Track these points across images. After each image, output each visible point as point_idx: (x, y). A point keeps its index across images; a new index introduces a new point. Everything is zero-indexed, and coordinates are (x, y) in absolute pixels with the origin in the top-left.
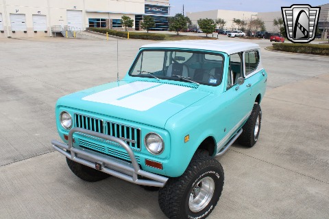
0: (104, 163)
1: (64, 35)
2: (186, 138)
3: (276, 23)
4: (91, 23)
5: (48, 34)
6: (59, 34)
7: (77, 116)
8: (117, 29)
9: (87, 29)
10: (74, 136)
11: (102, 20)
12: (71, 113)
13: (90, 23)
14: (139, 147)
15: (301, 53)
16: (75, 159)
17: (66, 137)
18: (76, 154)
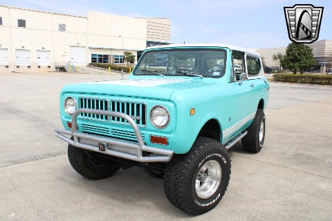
0: (108, 144)
1: (67, 70)
2: (192, 111)
3: (275, 58)
4: (94, 60)
5: (51, 69)
6: (62, 69)
7: (82, 99)
8: (119, 65)
9: (90, 65)
10: (78, 121)
11: (104, 56)
12: (76, 97)
13: (92, 58)
14: (144, 123)
15: (301, 83)
16: (77, 144)
17: (70, 125)
18: (79, 139)
